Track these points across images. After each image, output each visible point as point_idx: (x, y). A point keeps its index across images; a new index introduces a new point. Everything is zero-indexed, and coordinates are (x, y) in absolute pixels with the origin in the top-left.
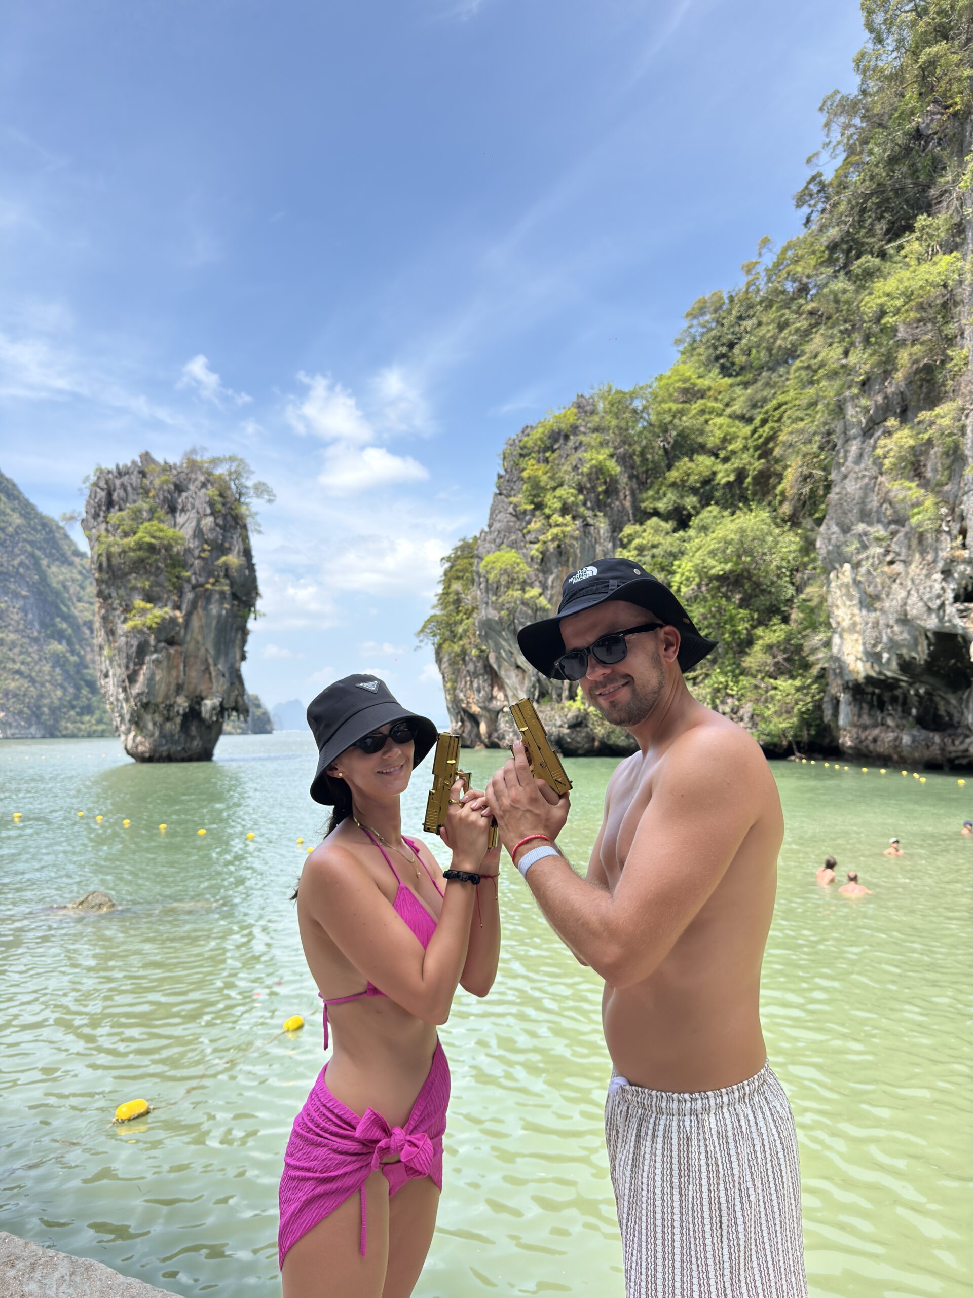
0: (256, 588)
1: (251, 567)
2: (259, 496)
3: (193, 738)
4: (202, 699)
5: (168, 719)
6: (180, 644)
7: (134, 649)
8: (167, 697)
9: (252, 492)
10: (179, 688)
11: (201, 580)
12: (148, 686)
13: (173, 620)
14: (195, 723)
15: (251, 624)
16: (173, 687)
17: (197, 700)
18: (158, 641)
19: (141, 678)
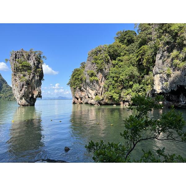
0: (43, 75)
1: (42, 71)
2: (44, 58)
3: (32, 102)
5: (27, 98)
6: (30, 85)
7: (22, 85)
8: (27, 94)
9: (42, 57)
11: (34, 73)
12: (24, 92)
13: (29, 80)
14: (32, 99)
15: (42, 82)
16: (29, 92)
17: (33, 95)
18: (26, 84)
19: (23, 90)
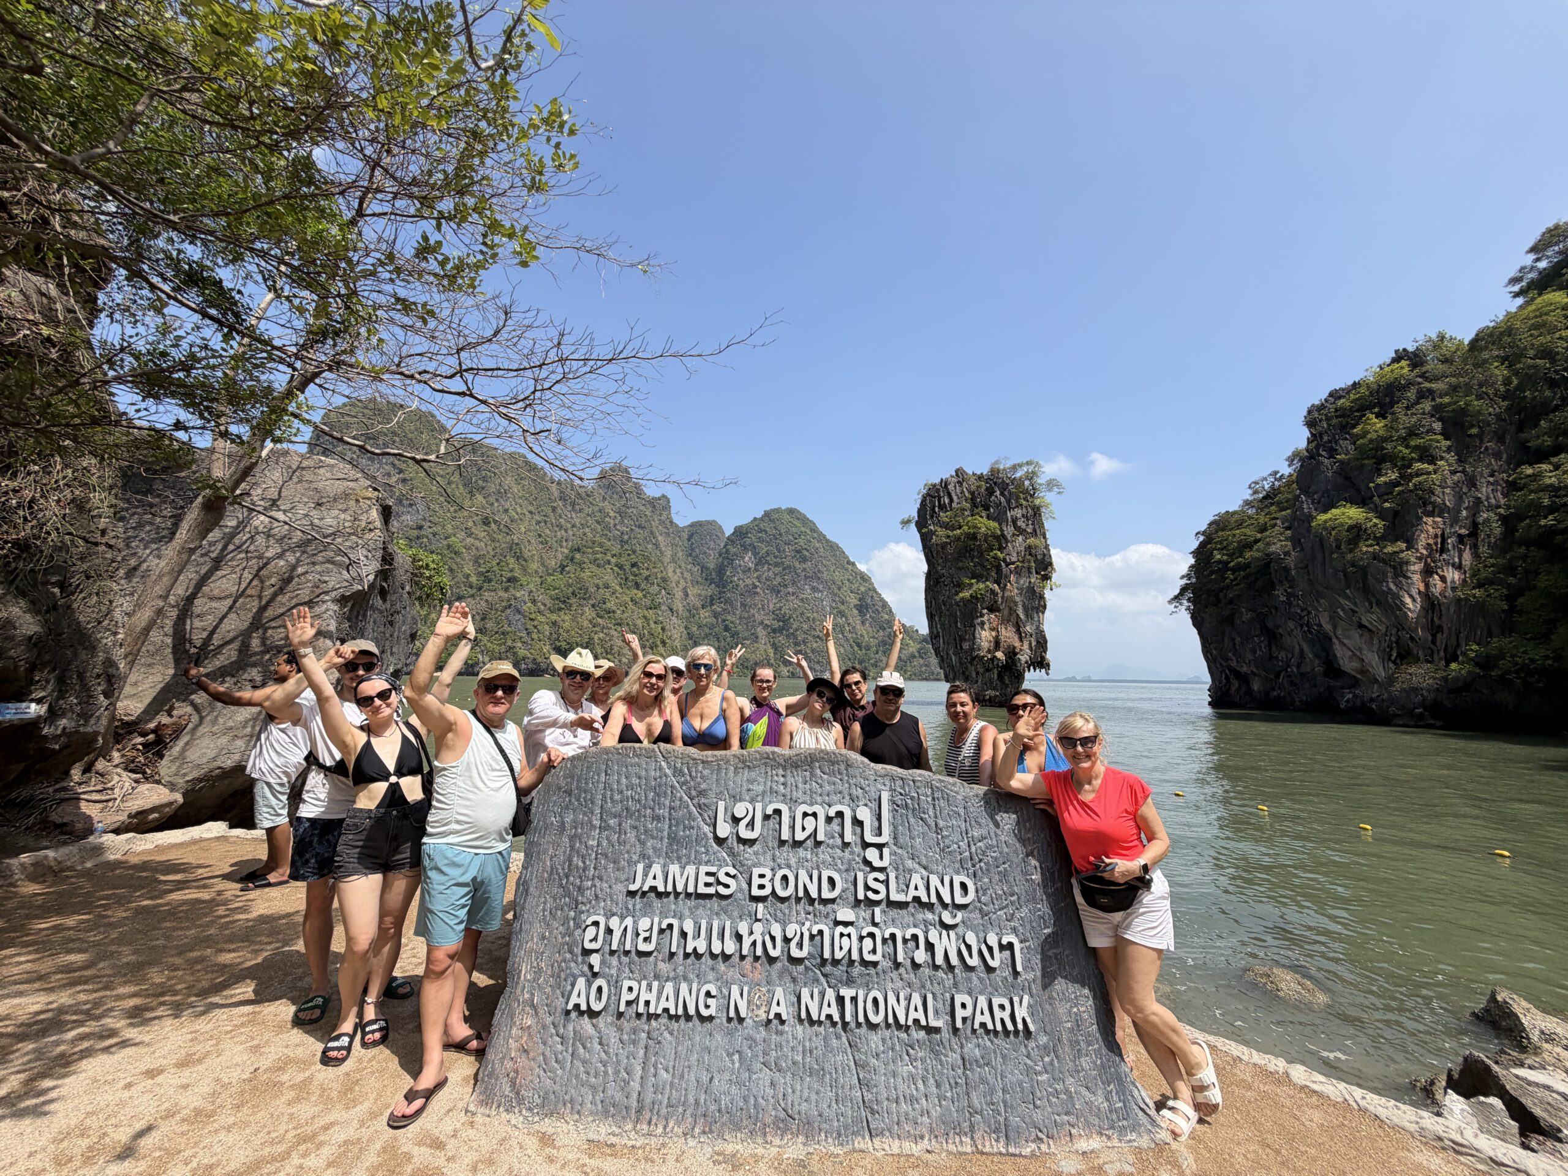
0: (1051, 564)
1: (1047, 547)
2: (1050, 490)
3: (1007, 686)
4: (1015, 654)
5: (988, 670)
6: (998, 610)
8: (989, 651)
9: (1043, 488)
10: (997, 644)
11: (1014, 559)
12: (976, 643)
13: (993, 591)
14: (1009, 672)
15: (1048, 594)
16: (993, 644)
